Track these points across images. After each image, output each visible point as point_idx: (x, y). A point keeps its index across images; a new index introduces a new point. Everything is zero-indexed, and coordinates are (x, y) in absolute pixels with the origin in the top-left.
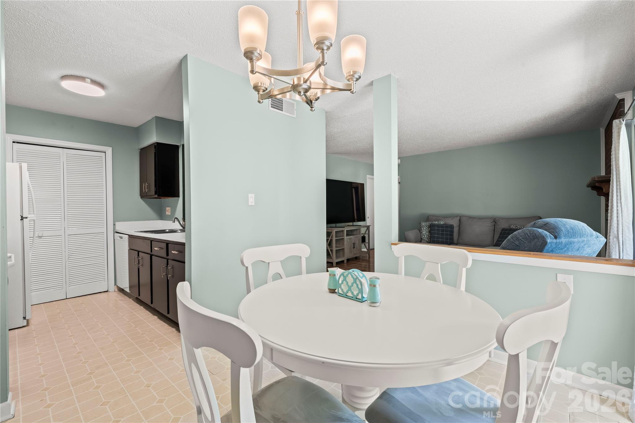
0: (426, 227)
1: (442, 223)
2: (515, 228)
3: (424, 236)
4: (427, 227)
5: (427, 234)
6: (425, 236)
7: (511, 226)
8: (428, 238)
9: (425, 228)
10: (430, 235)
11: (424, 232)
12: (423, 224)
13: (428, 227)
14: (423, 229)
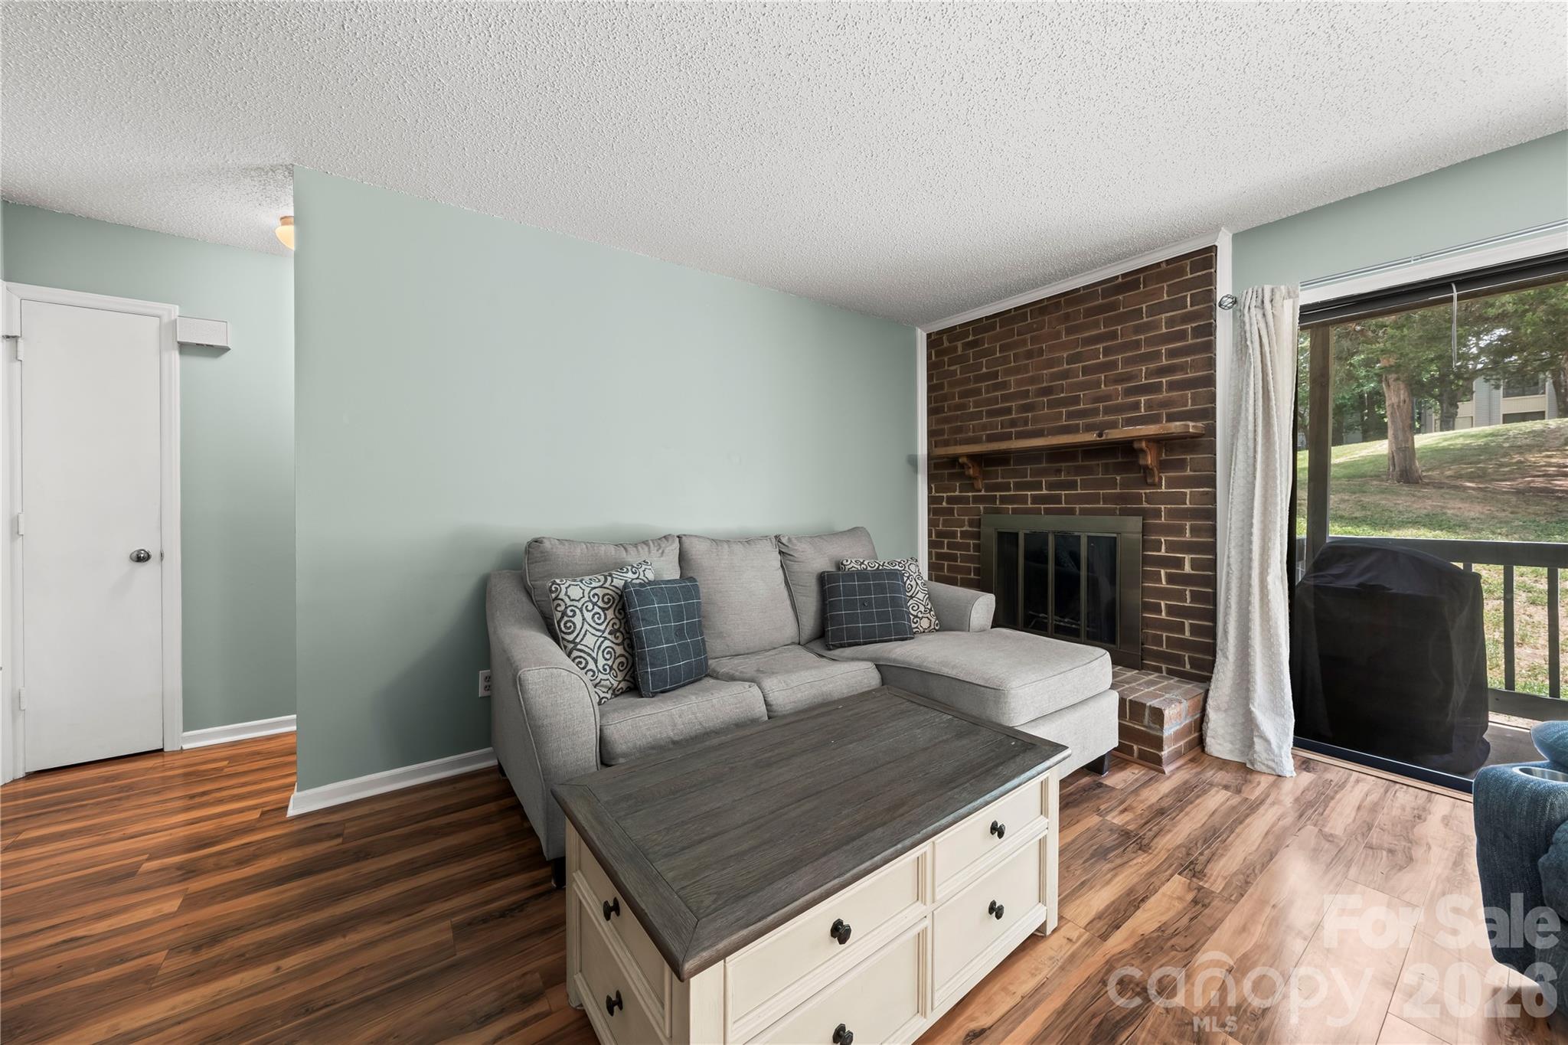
0: (595, 604)
1: (650, 576)
2: (859, 567)
3: (596, 662)
4: (597, 609)
5: (607, 643)
6: (601, 662)
7: (845, 562)
8: (611, 668)
9: (588, 616)
10: (619, 650)
11: (590, 640)
12: (575, 592)
13: (600, 603)
14: (578, 620)
